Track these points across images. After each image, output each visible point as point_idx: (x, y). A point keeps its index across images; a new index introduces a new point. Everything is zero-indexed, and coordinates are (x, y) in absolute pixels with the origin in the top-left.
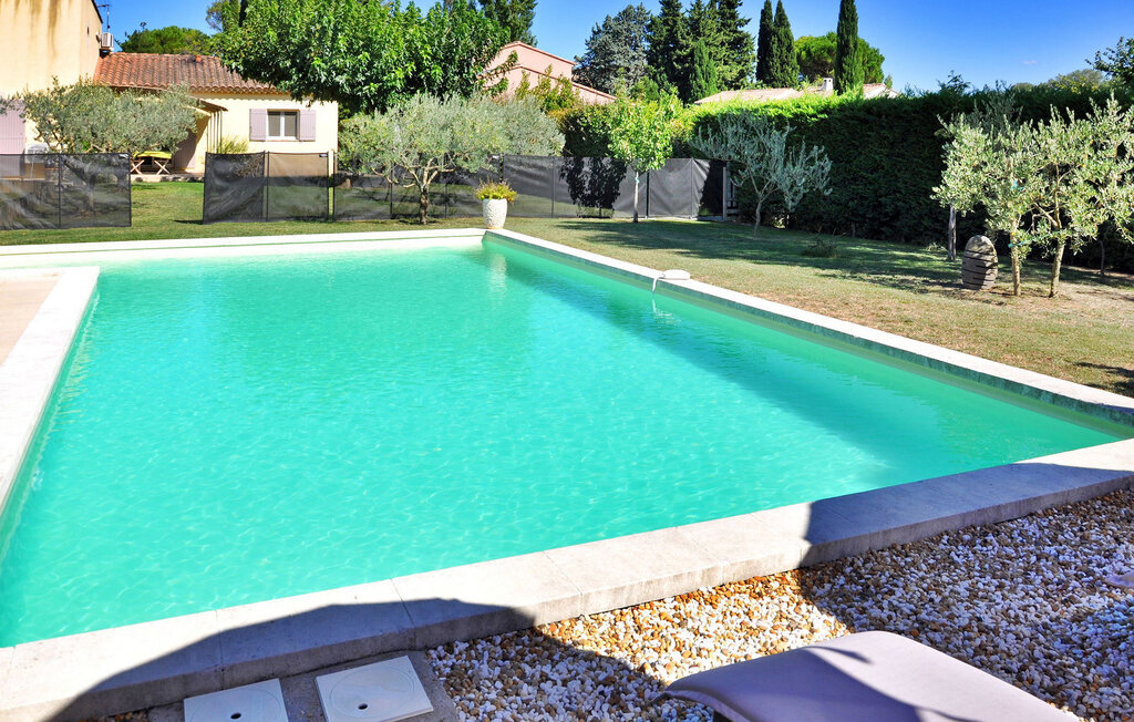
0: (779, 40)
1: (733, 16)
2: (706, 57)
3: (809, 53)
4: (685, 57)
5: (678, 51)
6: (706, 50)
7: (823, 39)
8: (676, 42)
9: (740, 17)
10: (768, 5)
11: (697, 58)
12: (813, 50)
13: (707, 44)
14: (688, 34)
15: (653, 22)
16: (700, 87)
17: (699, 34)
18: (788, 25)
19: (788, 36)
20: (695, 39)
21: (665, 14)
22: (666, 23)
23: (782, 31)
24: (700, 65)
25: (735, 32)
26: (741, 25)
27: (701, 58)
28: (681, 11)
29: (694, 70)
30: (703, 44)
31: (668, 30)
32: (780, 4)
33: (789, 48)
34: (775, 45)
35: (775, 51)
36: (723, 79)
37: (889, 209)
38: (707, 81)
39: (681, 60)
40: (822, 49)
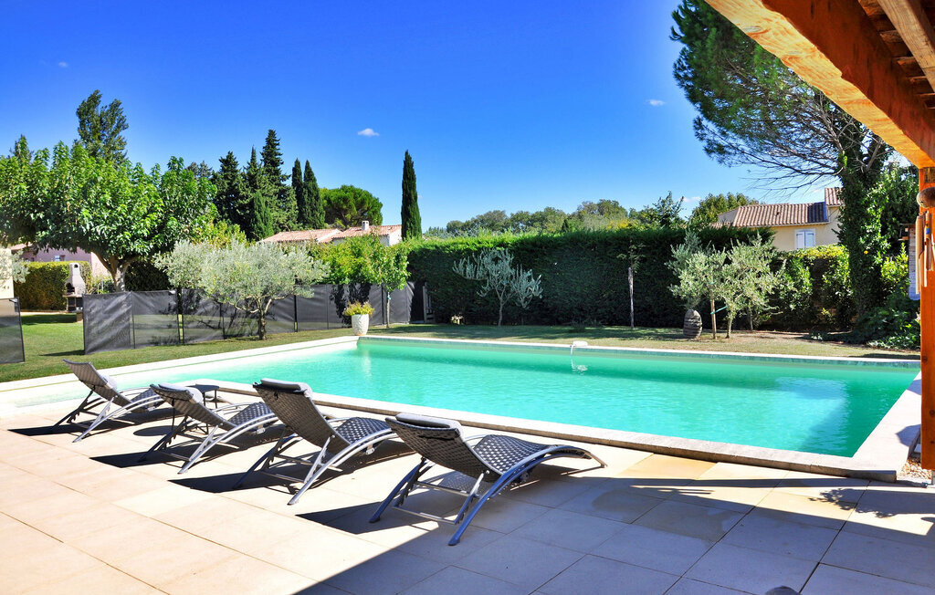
0: (309, 192)
1: (277, 172)
2: (263, 205)
3: (329, 201)
4: (245, 205)
5: (240, 201)
6: (263, 200)
7: (338, 190)
8: (237, 193)
9: (283, 173)
10: (297, 163)
11: (256, 206)
12: (332, 199)
13: (263, 195)
14: (247, 187)
15: (215, 176)
16: (260, 229)
17: (256, 187)
18: (315, 180)
19: (315, 187)
20: (253, 191)
21: (223, 170)
22: (226, 177)
23: (310, 184)
24: (259, 212)
25: (279, 185)
26: (284, 180)
27: (260, 206)
28: (238, 168)
29: (255, 216)
30: (260, 195)
31: (228, 184)
32: (307, 163)
33: (317, 198)
34: (306, 195)
35: (306, 200)
36: (277, 222)
37: (549, 306)
38: (266, 225)
39: (242, 207)
40: (339, 198)
